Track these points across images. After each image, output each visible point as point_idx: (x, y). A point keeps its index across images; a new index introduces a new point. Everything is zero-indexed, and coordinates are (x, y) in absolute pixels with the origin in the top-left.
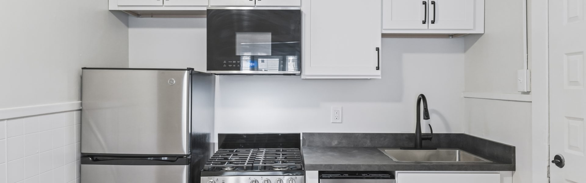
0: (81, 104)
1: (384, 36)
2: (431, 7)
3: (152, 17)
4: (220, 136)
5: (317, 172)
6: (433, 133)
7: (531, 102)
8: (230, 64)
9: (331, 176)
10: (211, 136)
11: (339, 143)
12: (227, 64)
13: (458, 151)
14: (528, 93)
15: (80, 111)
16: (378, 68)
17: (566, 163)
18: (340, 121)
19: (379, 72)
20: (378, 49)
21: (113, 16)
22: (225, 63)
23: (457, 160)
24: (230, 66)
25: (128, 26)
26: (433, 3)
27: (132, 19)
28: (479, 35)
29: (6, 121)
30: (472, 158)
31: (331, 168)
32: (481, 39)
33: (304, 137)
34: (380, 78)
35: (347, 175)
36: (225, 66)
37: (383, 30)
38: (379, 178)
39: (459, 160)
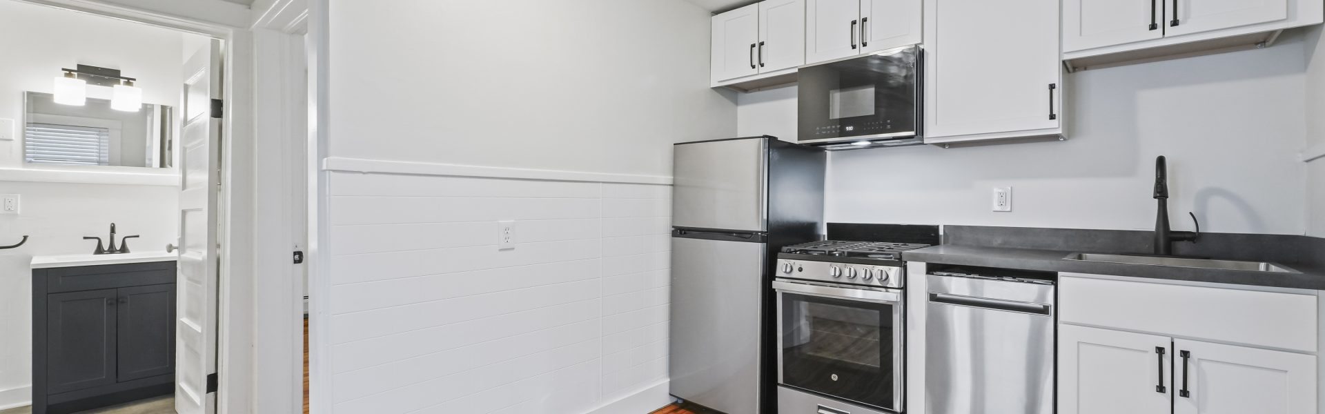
0: (674, 180)
3: (759, 90)
4: (829, 225)
5: (925, 263)
10: (819, 225)
15: (672, 187)
18: (1009, 209)
19: (1055, 123)
21: (715, 93)
25: (736, 103)
27: (742, 96)
29: (601, 184)
33: (946, 232)
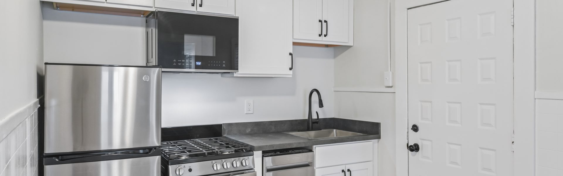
1: (294, 44)
2: (324, 24)
5: (261, 152)
6: (319, 118)
7: (395, 93)
8: (180, 62)
9: (270, 154)
11: (252, 130)
12: (177, 62)
13: (335, 130)
14: (391, 87)
16: (291, 69)
17: (420, 129)
19: (291, 72)
20: (291, 54)
22: (175, 62)
23: (335, 136)
24: (180, 64)
26: (325, 21)
28: (349, 47)
30: (350, 134)
31: (273, 147)
32: (350, 49)
34: (291, 76)
35: (279, 153)
36: (175, 64)
37: (293, 40)
38: (303, 152)
39: (336, 136)
